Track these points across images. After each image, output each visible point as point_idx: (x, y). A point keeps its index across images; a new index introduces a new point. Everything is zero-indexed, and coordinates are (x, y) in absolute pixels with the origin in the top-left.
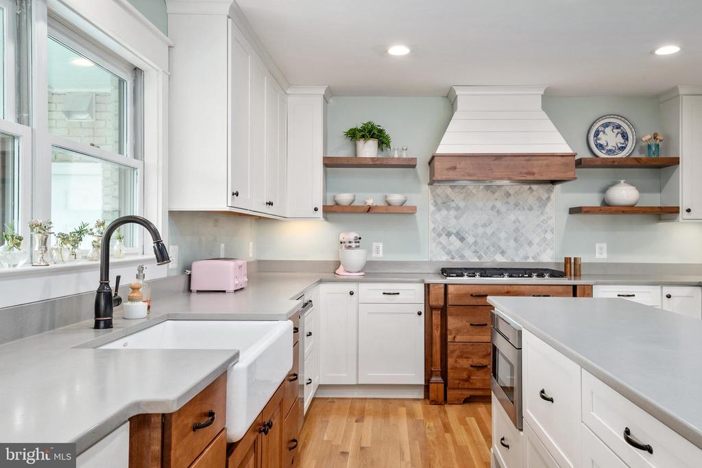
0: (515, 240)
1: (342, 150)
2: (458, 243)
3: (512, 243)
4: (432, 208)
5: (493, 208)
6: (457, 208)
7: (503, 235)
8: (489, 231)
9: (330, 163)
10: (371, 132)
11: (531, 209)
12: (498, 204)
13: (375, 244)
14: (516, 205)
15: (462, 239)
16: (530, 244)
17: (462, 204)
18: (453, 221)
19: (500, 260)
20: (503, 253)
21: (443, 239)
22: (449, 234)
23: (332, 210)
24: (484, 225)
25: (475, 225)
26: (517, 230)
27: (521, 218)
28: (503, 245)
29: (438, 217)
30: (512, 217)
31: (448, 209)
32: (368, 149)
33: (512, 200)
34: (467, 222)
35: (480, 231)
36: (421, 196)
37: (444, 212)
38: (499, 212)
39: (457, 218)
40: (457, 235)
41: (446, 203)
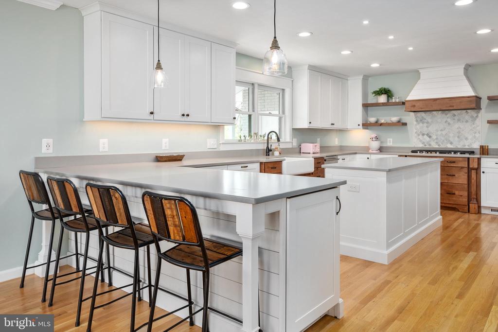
0: (458, 137)
1: (372, 99)
2: (428, 139)
3: (456, 139)
4: (415, 123)
5: (446, 121)
6: (428, 123)
7: (451, 135)
8: (444, 133)
9: (366, 106)
10: (387, 92)
11: (467, 121)
12: (449, 120)
13: (388, 139)
14: (459, 120)
15: (430, 137)
16: (466, 139)
17: (430, 121)
18: (425, 129)
19: (450, 146)
20: (451, 143)
21: (421, 137)
22: (423, 135)
23: (366, 125)
24: (442, 130)
25: (437, 131)
26: (459, 132)
27: (462, 127)
28: (451, 139)
29: (418, 126)
30: (457, 126)
31: (423, 123)
32: (383, 99)
33: (456, 118)
34: (432, 129)
35: (439, 133)
36: (410, 118)
37: (421, 124)
38: (449, 124)
39: (427, 127)
40: (427, 135)
41: (422, 120)
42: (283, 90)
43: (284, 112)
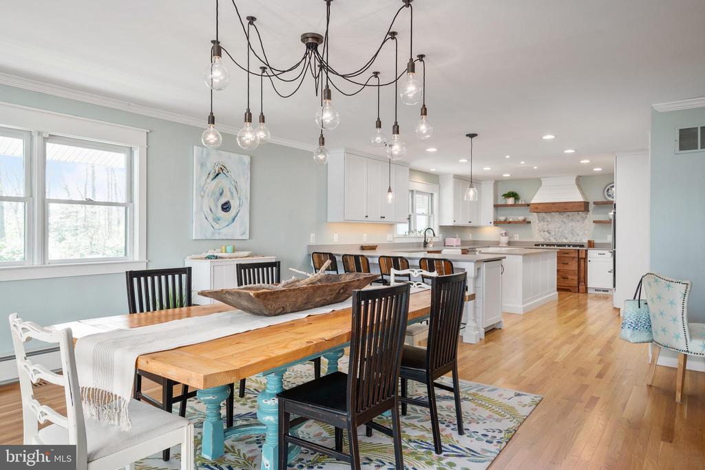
0: (572, 234)
1: (501, 201)
2: (548, 235)
3: (571, 235)
4: (537, 222)
5: (562, 221)
6: (548, 221)
7: (566, 232)
8: (560, 230)
9: (496, 206)
10: (514, 195)
11: (578, 221)
12: (564, 220)
13: (515, 235)
14: (572, 220)
15: (549, 233)
16: (578, 235)
17: (549, 220)
18: (546, 226)
19: (565, 241)
20: (566, 239)
21: (542, 233)
22: (544, 231)
23: (497, 223)
24: (559, 228)
25: (555, 228)
26: (572, 230)
27: (574, 225)
28: (567, 236)
29: (540, 224)
30: (570, 224)
31: (544, 222)
32: (511, 201)
33: (570, 218)
34: (551, 227)
35: (557, 230)
36: (533, 217)
37: (542, 223)
38: (565, 223)
39: (547, 225)
40: (547, 231)
41: (543, 220)
42: (432, 194)
43: (432, 213)
